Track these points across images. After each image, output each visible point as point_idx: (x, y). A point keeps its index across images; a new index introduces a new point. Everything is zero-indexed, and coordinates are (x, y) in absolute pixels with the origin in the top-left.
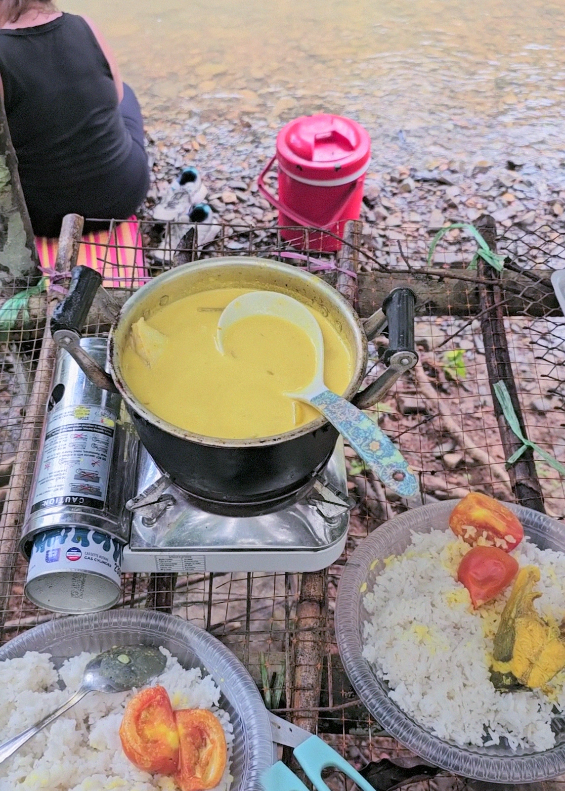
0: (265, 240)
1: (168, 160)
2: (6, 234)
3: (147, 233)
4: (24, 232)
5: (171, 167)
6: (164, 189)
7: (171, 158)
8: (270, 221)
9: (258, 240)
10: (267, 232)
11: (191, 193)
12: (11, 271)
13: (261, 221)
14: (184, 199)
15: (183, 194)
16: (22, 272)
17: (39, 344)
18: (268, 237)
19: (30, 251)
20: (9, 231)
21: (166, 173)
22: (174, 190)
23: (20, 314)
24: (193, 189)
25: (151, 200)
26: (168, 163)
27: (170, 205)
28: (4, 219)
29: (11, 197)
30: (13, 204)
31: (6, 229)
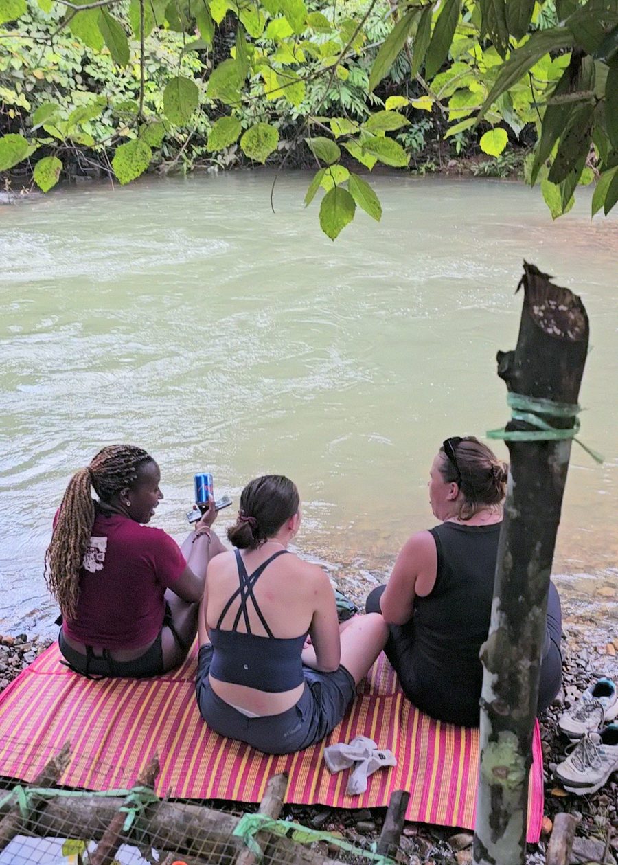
1: (579, 661)
2: (504, 829)
3: (548, 741)
5: (582, 670)
6: (572, 694)
7: (583, 659)
11: (604, 708)
14: (596, 713)
15: (595, 707)
19: (522, 850)
21: (576, 676)
22: (585, 699)
24: (608, 705)
25: (557, 704)
26: (578, 665)
27: (579, 716)
28: (507, 815)
29: (520, 795)
30: (519, 804)
31: (506, 824)
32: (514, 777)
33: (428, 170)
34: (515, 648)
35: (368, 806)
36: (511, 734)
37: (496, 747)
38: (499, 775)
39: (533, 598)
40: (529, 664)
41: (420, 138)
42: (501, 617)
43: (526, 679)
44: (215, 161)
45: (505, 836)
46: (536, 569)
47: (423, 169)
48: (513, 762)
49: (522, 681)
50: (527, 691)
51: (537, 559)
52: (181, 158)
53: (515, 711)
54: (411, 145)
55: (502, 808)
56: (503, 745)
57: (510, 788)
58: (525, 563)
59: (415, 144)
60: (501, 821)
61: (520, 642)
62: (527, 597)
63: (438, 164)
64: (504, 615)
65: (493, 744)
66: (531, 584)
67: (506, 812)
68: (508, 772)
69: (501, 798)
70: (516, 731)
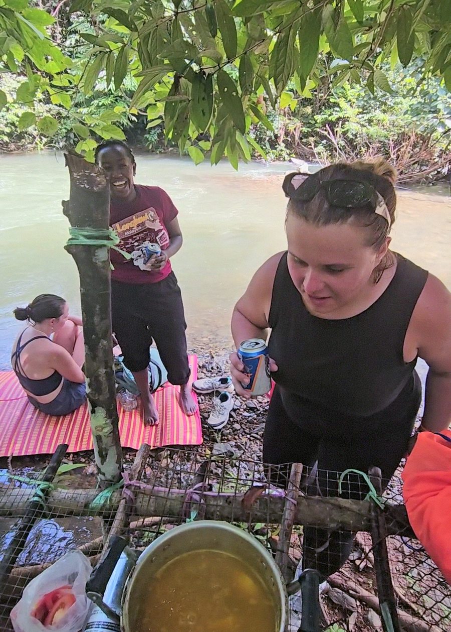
0: (262, 412)
2: (106, 457)
4: (117, 456)
8: (265, 403)
9: (259, 412)
10: (263, 408)
12: (106, 475)
13: (261, 403)
16: (112, 476)
17: (113, 517)
18: (263, 411)
19: (118, 465)
20: (108, 456)
23: (106, 501)
28: (106, 450)
29: (112, 439)
30: (112, 442)
31: (107, 454)
32: (107, 430)
33: (160, 152)
34: (95, 363)
35: (28, 454)
36: (101, 408)
37: (95, 416)
38: (98, 430)
39: (100, 336)
40: (104, 370)
41: (156, 137)
42: (86, 348)
43: (104, 379)
44: (55, 145)
45: (107, 460)
46: (99, 320)
47: (158, 152)
48: (104, 422)
49: (102, 380)
50: (106, 385)
51: (98, 315)
52: (36, 143)
53: (101, 396)
54: (151, 140)
55: (103, 446)
56: (98, 414)
57: (105, 436)
58: (92, 317)
59: (153, 140)
60: (104, 453)
61: (97, 359)
62: (97, 335)
63: (164, 150)
64: (87, 347)
65: (94, 414)
66: (97, 328)
67: (105, 448)
68: (103, 428)
69: (102, 442)
70: (104, 406)
